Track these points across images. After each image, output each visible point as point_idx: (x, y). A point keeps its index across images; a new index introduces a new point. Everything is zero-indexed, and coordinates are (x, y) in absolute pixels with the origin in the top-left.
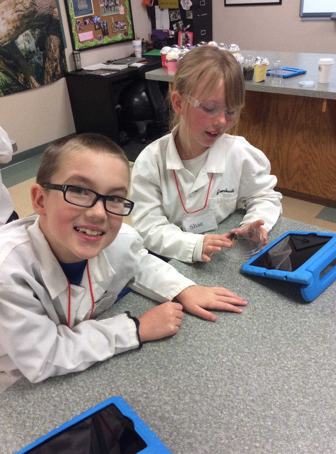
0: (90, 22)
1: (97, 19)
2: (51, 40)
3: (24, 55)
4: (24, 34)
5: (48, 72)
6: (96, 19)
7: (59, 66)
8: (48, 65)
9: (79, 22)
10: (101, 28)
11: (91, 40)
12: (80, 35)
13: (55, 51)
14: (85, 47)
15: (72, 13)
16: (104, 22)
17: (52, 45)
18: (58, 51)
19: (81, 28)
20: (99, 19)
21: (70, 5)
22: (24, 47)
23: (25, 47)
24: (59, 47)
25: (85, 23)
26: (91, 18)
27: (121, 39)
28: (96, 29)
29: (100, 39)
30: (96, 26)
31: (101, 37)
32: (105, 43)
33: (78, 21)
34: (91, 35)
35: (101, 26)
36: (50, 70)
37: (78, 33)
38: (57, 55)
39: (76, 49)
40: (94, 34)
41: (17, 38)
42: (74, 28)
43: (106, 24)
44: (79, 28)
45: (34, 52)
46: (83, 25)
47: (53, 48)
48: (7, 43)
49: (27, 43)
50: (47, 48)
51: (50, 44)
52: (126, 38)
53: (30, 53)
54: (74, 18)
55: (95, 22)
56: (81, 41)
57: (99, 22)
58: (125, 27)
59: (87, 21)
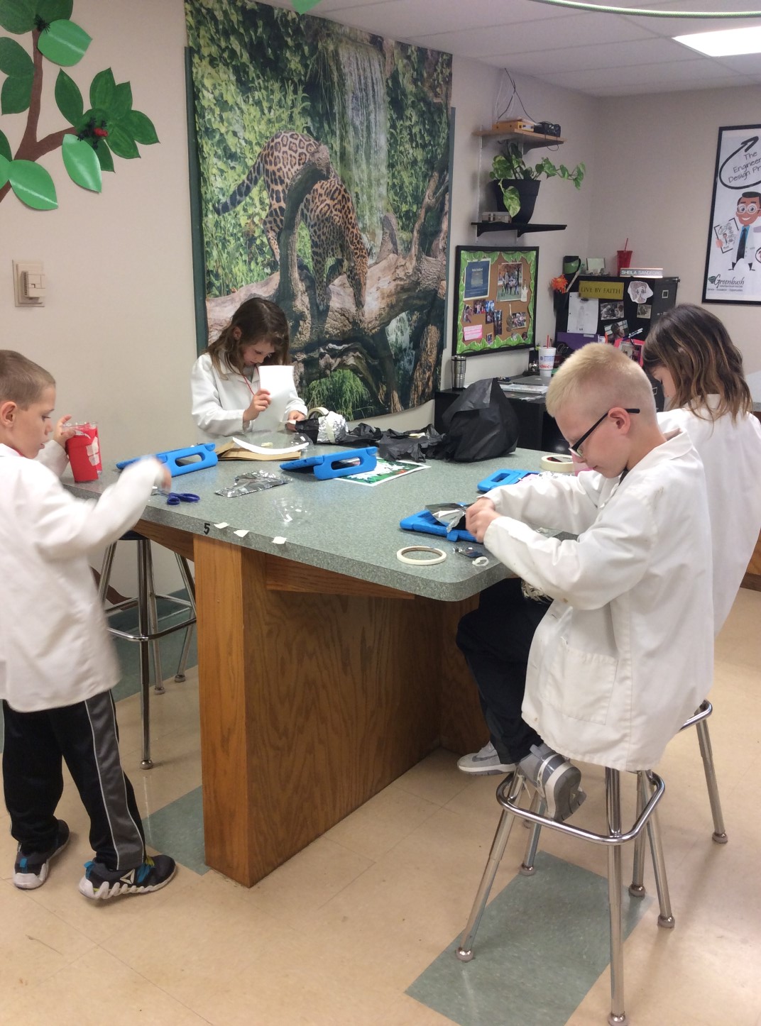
0: (481, 310)
1: (491, 305)
2: (428, 333)
3: (393, 353)
4: (398, 318)
5: (417, 387)
6: (489, 305)
7: (431, 378)
8: (418, 374)
9: (468, 308)
10: (494, 321)
11: (479, 340)
12: (466, 329)
13: (431, 352)
14: (469, 351)
15: (462, 293)
16: (498, 312)
17: (429, 341)
18: (435, 352)
19: (469, 317)
20: (493, 305)
21: (462, 277)
22: (394, 340)
23: (397, 339)
24: (437, 346)
25: (475, 310)
26: (484, 302)
27: (517, 343)
28: (487, 322)
29: (489, 339)
30: (488, 317)
31: (491, 335)
32: (496, 347)
33: (467, 305)
34: (480, 331)
35: (494, 318)
36: (420, 384)
37: (464, 326)
38: (432, 359)
39: (458, 352)
40: (483, 330)
41: (388, 323)
42: (460, 317)
43: (501, 316)
44: (467, 316)
45: (405, 350)
46: (472, 313)
47: (429, 346)
48: (376, 330)
49: (399, 333)
50: (422, 345)
51: (427, 339)
52: (523, 341)
53: (401, 350)
54: (464, 300)
55: (488, 310)
56: (466, 339)
57: (492, 310)
58: (525, 323)
59: (478, 307)
